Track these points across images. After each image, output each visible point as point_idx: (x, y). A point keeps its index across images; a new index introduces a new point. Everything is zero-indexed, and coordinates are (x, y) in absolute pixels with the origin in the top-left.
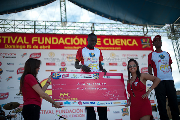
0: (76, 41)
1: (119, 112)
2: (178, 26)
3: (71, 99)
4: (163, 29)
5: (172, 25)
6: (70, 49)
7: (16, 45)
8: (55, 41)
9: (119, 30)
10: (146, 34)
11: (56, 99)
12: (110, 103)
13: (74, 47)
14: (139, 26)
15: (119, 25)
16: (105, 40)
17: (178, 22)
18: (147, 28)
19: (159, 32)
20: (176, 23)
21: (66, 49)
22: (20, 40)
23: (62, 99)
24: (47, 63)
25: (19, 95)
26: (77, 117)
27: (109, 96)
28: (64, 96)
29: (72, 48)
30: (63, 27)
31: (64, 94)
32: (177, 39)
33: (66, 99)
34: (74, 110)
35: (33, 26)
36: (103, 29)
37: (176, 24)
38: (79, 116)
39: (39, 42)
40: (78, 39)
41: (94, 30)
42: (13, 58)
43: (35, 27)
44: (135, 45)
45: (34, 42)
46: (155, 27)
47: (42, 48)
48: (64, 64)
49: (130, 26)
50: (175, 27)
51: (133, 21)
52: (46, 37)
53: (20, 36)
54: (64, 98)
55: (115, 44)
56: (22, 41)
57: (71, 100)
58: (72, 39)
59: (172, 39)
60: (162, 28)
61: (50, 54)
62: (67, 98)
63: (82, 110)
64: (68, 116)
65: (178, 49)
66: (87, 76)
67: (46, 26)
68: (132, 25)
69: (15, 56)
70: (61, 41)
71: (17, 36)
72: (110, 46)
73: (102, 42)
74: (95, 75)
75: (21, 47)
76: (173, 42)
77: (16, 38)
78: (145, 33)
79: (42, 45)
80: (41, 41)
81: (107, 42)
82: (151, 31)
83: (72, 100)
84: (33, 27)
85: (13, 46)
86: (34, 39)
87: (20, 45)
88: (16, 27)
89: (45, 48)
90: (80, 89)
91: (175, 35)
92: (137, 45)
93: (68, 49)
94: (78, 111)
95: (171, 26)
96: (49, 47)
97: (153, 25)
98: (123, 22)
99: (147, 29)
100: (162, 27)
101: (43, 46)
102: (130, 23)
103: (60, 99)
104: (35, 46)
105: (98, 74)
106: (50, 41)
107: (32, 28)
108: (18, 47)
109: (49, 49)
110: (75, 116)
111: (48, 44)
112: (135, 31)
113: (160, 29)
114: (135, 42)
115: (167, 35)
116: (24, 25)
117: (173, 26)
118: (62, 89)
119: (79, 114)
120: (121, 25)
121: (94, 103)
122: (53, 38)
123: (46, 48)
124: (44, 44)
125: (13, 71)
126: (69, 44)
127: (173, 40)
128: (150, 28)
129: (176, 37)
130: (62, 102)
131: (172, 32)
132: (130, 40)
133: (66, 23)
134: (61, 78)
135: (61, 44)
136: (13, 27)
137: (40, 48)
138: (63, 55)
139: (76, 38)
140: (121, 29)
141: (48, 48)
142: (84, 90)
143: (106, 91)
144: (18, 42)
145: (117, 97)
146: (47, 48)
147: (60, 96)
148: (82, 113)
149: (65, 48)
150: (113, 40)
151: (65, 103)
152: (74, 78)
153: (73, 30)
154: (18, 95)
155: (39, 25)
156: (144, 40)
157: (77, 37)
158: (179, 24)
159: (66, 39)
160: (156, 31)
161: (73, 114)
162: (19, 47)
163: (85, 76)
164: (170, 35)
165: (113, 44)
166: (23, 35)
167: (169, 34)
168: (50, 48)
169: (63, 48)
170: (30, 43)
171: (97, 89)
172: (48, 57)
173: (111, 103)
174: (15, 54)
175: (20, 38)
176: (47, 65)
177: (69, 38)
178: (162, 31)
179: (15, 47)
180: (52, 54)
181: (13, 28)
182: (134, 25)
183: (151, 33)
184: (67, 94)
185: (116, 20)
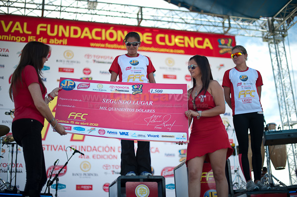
0: (111, 35)
1: (174, 155)
2: (281, 21)
3: (88, 124)
4: (256, 26)
5: (270, 18)
6: (100, 47)
7: (10, 35)
8: (76, 32)
9: (183, 22)
10: (228, 31)
11: (61, 121)
12: (155, 136)
13: (107, 45)
14: (216, 18)
15: (184, 13)
16: (158, 36)
17: (281, 16)
18: (229, 21)
19: (249, 29)
20: (278, 16)
21: (92, 47)
22: (17, 27)
23: (71, 122)
24: (59, 69)
25: (9, 114)
26: (104, 158)
27: (156, 123)
28: (75, 118)
29: (103, 45)
30: (91, 10)
31: (76, 116)
32: (277, 43)
33: (78, 123)
34: (100, 147)
35: (40, 5)
36: (156, 18)
37: (277, 19)
38: (108, 157)
39: (49, 33)
40: (114, 32)
41: (142, 19)
42: (3, 56)
43: (43, 7)
44: (208, 48)
45: (41, 32)
46: (243, 21)
47: (53, 42)
48: (89, 72)
49: (202, 16)
50: (275, 23)
51: (208, 8)
52: (61, 25)
53: (18, 21)
54: (75, 121)
55: (175, 45)
56: (20, 29)
57: (86, 125)
58: (104, 31)
59: (270, 42)
60: (254, 24)
61: (66, 54)
62: (80, 122)
63: (113, 148)
64: (91, 156)
65: (277, 59)
66: (122, 89)
67: (61, 6)
68: (205, 15)
69: (7, 52)
70: (86, 33)
71: (11, 21)
72: (166, 47)
73: (154, 40)
74: (136, 87)
75: (18, 39)
76: (270, 47)
77: (11, 23)
78: (226, 30)
79: (53, 38)
80: (52, 31)
81: (162, 39)
82: (235, 26)
83: (89, 126)
84: (41, 7)
85: (5, 36)
86: (41, 27)
87: (16, 37)
88: (12, 5)
89: (58, 43)
90: (105, 108)
91: (275, 37)
92: (211, 48)
93: (97, 47)
94: (107, 149)
95: (268, 21)
96: (65, 41)
97: (239, 17)
98: (191, 9)
99: (230, 24)
100: (254, 21)
101: (56, 39)
102: (202, 11)
103: (68, 122)
104: (42, 38)
105: (141, 86)
106: (68, 32)
107: (38, 8)
108: (13, 38)
109: (65, 45)
110: (102, 157)
111: (63, 37)
112: (209, 26)
113: (251, 24)
114: (207, 44)
115: (261, 35)
116: (25, 3)
117: (273, 20)
118: (73, 107)
119: (109, 154)
120: (188, 13)
121: (127, 134)
122: (73, 28)
123: (60, 43)
124: (57, 37)
125: (3, 78)
126: (99, 38)
127: (271, 44)
128: (235, 21)
129: (276, 39)
130: (71, 127)
131: (270, 31)
132: (200, 39)
133: (95, 3)
134: (76, 89)
135: (86, 38)
136: (7, 4)
137: (50, 42)
138: (88, 56)
139: (111, 30)
140: (186, 21)
141: (64, 43)
142: (111, 111)
143: (152, 114)
144: (13, 31)
145: (169, 127)
146: (62, 44)
147: (69, 117)
148: (113, 153)
149: (92, 44)
150: (173, 37)
151: (75, 128)
152: (98, 91)
153: (107, 16)
154: (7, 113)
155: (51, 4)
156: (222, 41)
157: (113, 29)
158: (282, 19)
159: (94, 30)
160: (245, 27)
161: (98, 153)
162: (15, 40)
163: (117, 89)
164: (267, 35)
165: (172, 44)
166: (22, 19)
167: (265, 34)
168: (66, 43)
169: (89, 46)
170: (34, 34)
171: (135, 111)
172: (63, 59)
173: (158, 136)
174: (7, 50)
175: (18, 23)
176: (59, 71)
177: (99, 30)
178: (255, 28)
179: (7, 39)
180: (69, 54)
181: (6, 6)
182: (208, 15)
183: (236, 29)
184: (81, 115)
185: (180, 4)
